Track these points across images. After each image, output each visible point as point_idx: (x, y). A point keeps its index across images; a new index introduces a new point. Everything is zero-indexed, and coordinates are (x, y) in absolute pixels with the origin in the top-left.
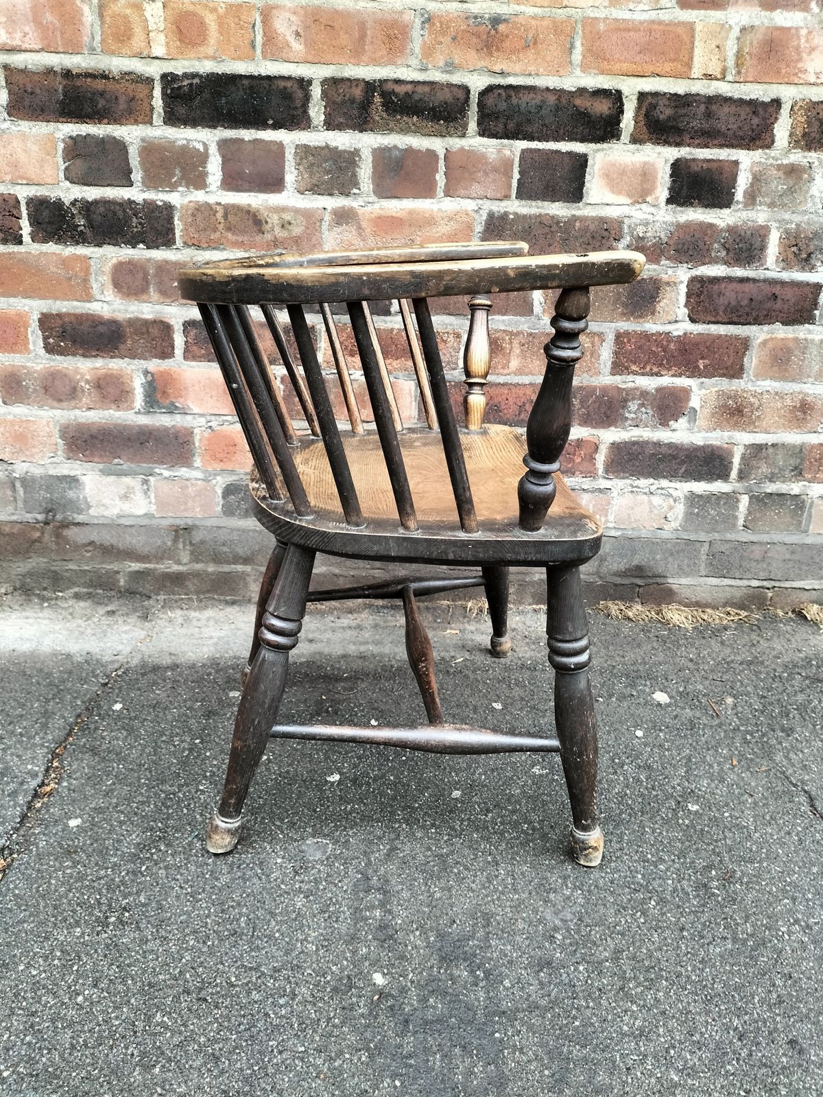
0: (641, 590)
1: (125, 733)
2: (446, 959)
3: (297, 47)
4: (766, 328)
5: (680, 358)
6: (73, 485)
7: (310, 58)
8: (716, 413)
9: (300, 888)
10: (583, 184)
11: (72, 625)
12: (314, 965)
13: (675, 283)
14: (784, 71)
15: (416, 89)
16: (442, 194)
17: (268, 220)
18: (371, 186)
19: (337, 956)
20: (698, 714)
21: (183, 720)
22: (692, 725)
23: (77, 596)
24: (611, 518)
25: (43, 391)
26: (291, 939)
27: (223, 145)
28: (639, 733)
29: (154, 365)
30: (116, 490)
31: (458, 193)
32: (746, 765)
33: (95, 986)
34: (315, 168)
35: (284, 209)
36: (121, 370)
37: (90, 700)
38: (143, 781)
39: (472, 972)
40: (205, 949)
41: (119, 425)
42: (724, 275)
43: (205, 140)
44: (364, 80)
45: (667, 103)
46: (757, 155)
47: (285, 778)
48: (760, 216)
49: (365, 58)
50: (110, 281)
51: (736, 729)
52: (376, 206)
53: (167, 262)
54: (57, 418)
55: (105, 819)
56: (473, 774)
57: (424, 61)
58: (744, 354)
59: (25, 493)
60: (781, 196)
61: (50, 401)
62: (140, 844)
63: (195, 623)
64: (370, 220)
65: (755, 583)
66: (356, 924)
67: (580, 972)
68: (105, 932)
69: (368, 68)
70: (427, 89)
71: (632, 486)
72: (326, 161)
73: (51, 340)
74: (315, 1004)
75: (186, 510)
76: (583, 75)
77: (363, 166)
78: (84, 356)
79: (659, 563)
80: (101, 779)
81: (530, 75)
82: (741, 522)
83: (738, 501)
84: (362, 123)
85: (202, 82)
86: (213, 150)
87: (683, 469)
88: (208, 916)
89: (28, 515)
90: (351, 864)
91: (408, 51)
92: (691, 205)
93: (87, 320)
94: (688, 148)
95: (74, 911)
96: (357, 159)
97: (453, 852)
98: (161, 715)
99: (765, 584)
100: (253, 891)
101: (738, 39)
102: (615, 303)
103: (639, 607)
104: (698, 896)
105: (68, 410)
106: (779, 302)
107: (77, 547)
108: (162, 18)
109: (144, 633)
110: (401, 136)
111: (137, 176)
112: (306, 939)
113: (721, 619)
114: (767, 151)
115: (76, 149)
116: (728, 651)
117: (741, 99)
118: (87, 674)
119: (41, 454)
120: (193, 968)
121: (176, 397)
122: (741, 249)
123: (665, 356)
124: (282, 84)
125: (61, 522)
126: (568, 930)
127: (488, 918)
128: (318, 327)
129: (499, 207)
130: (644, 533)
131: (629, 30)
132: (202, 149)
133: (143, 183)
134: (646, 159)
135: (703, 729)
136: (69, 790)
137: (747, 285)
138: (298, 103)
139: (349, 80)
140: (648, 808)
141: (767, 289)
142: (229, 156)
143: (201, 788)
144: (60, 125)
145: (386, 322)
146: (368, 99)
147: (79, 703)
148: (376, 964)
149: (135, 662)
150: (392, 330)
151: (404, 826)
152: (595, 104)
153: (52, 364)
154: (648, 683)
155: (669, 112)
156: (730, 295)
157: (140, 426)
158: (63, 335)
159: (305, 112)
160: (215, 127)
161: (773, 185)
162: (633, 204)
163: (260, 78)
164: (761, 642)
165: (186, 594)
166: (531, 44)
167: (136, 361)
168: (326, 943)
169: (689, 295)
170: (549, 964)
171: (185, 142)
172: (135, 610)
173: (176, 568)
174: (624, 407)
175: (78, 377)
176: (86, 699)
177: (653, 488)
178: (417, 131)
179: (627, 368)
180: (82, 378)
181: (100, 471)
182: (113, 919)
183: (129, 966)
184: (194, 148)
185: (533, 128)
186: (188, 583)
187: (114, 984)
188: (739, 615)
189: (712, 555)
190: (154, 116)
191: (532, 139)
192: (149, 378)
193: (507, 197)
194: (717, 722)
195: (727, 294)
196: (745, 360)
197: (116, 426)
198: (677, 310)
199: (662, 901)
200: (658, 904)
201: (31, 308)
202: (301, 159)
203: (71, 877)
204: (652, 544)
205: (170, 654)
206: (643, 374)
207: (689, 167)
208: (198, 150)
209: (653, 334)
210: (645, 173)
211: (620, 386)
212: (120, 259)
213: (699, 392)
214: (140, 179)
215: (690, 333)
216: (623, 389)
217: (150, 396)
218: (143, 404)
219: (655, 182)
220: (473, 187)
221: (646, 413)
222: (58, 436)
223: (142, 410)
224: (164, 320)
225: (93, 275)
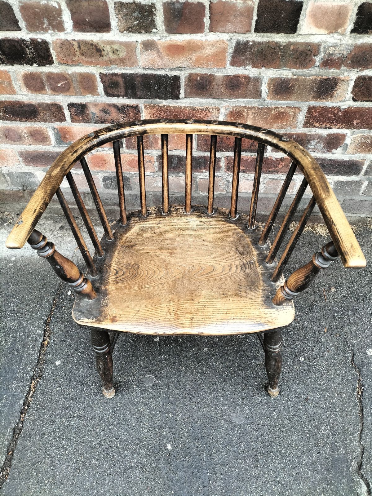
2: (194, 438)
5: (344, 119)
6: (32, 176)
8: (359, 146)
9: (142, 401)
10: (297, 22)
12: (147, 440)
13: (347, 81)
16: (208, 31)
17: (104, 49)
18: (164, 27)
19: (155, 436)
20: (316, 299)
22: (313, 306)
25: (5, 137)
26: (139, 426)
27: (70, 3)
29: (57, 125)
31: (218, 30)
32: (330, 333)
34: (128, 17)
35: (113, 43)
36: (41, 128)
37: (58, 289)
38: (82, 340)
39: (203, 445)
40: (108, 430)
43: (58, 1)
47: (138, 339)
50: (23, 84)
51: (332, 309)
52: (168, 39)
53: (51, 73)
54: (15, 149)
55: (69, 361)
59: (10, 179)
61: (10, 141)
62: (83, 375)
64: (164, 47)
65: (363, 215)
66: (162, 420)
67: (241, 447)
68: (73, 421)
72: (135, 12)
73: (1, 114)
74: (146, 458)
77: (158, 14)
80: (66, 338)
82: (362, 192)
83: (362, 184)
86: (64, 7)
88: (109, 414)
89: (15, 187)
90: (162, 389)
92: (367, 33)
93: (17, 104)
96: (154, 10)
99: (368, 216)
102: (309, 92)
104: (293, 409)
105: (20, 145)
111: (22, 24)
112: (144, 427)
119: (13, 163)
120: (104, 439)
121: (72, 140)
123: (335, 119)
125: (30, 190)
126: (240, 426)
128: (140, 106)
129: (243, 38)
132: (57, 6)
133: (27, 28)
134: (342, 3)
135: (317, 309)
142: (74, 10)
145: (177, 103)
147: (53, 291)
148: (168, 440)
150: (181, 107)
151: (183, 368)
157: (57, 152)
158: (6, 111)
162: (329, 34)
167: (47, 123)
168: (151, 429)
169: (355, 87)
170: (231, 442)
171: (45, 2)
174: (308, 143)
175: (20, 131)
176: (56, 288)
179: (312, 125)
180: (22, 131)
181: (42, 170)
182: (75, 415)
183: (82, 437)
184: (52, 5)
189: (344, 205)
192: (56, 131)
193: (249, 31)
194: (324, 304)
197: (45, 152)
198: (346, 95)
200: (277, 413)
202: (119, 11)
203: (59, 392)
206: (321, 128)
207: (370, 9)
208: (55, 7)
209: (329, 108)
210: (340, 14)
211: (307, 133)
212: (25, 72)
213: (351, 137)
214: (24, 26)
215: (352, 107)
216: (309, 135)
217: (58, 139)
218: (56, 142)
219: (345, 19)
220: (227, 26)
221: (320, 146)
222: (18, 156)
223: (56, 145)
224: (57, 103)
225: (13, 81)
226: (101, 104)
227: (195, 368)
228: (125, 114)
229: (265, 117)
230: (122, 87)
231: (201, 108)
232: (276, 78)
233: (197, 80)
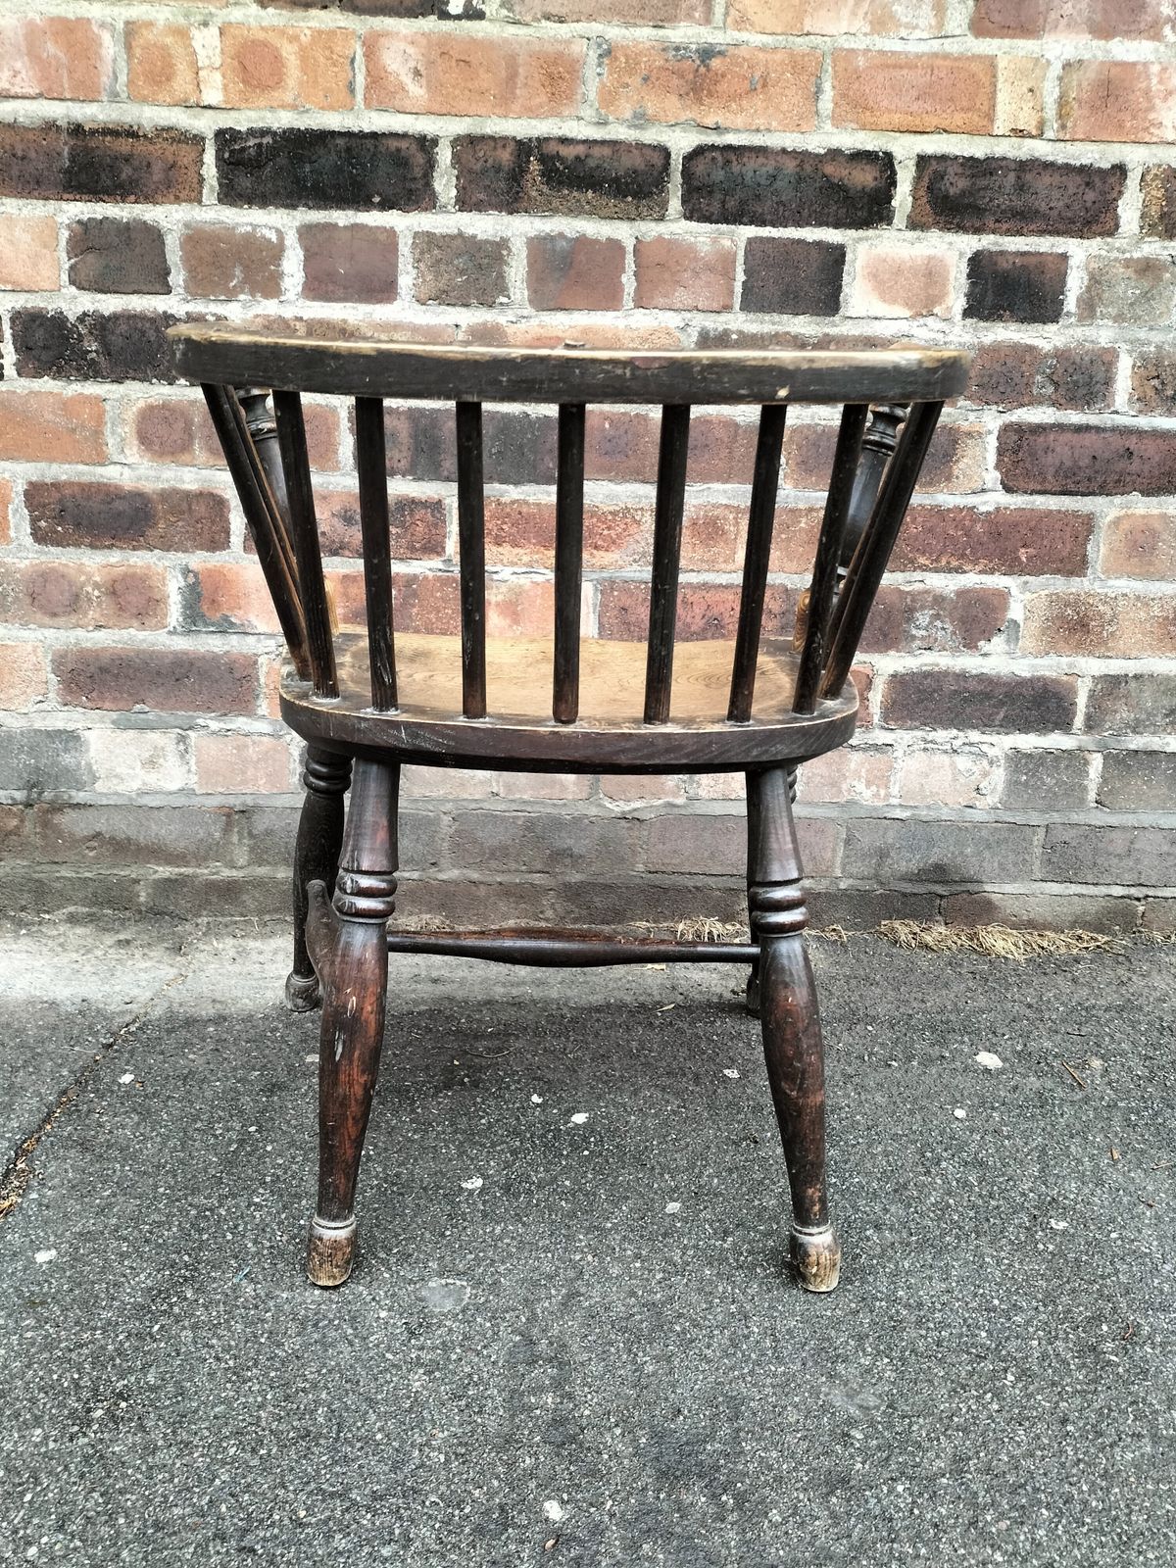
0: (944, 903)
1: (136, 1118)
2: (668, 1476)
3: (416, 91)
4: (1118, 499)
5: (992, 546)
6: (71, 744)
7: (436, 107)
8: (1049, 627)
9: (418, 1358)
10: (837, 289)
11: (64, 959)
12: (443, 1488)
13: (980, 434)
14: (1129, 125)
15: (591, 151)
16: (632, 305)
18: (526, 293)
19: (482, 1473)
20: (1049, 1084)
21: (231, 1098)
22: (1042, 1099)
23: (73, 920)
24: (895, 790)
25: (28, 600)
26: (403, 1442)
27: (306, 232)
28: (960, 1113)
29: (199, 560)
30: (136, 753)
31: (654, 302)
32: (1134, 1160)
33: (61, 1528)
34: (443, 267)
35: (396, 326)
36: (149, 567)
37: (84, 1069)
38: (161, 1190)
39: (715, 1497)
40: (255, 1462)
41: (144, 651)
42: (1051, 421)
43: (279, 226)
44: (514, 138)
45: (960, 171)
46: (1095, 245)
47: (394, 1184)
48: (1103, 334)
49: (516, 107)
50: (135, 436)
51: (1112, 1106)
52: (534, 322)
54: (48, 642)
55: (95, 1251)
56: (699, 1176)
57: (603, 112)
58: (1087, 539)
60: (1132, 304)
61: (39, 615)
62: (152, 1289)
63: (254, 956)
65: (1118, 891)
66: (513, 1417)
67: (898, 1496)
68: (85, 1435)
69: (520, 121)
70: (607, 151)
71: (925, 741)
72: (460, 255)
73: (43, 524)
74: (443, 1557)
75: (244, 782)
76: (835, 130)
77: (513, 263)
78: (92, 546)
79: (970, 859)
80: (94, 1187)
81: (758, 130)
82: (1092, 796)
83: (1086, 763)
84: (512, 201)
85: (275, 141)
86: (291, 240)
87: (1002, 715)
88: (261, 1407)
90: (503, 1319)
91: (579, 97)
92: (1000, 318)
93: (99, 491)
94: (992, 236)
95: (33, 1401)
96: (505, 253)
97: (672, 1298)
98: (195, 1090)
99: (1133, 891)
100: (338, 1364)
101: (1060, 79)
103: (942, 929)
104: (1084, 1365)
105: (66, 629)
106: (1136, 461)
107: (75, 842)
108: (218, 50)
109: (175, 971)
110: (570, 220)
111: (177, 278)
112: (427, 1444)
113: (1068, 946)
114: (1109, 240)
115: (87, 240)
116: (1085, 992)
117: (1067, 164)
118: (82, 1031)
119: (23, 697)
120: (232, 1495)
121: (231, 609)
122: (1075, 383)
123: (968, 542)
124: (394, 144)
125: (51, 803)
126: (872, 1424)
127: (736, 1404)
128: (447, 501)
129: (716, 323)
130: (945, 814)
131: (901, 68)
132: (274, 238)
133: (186, 288)
134: (932, 252)
135: (1060, 1107)
136: (40, 1205)
137: (1087, 435)
138: (418, 172)
139: (492, 138)
140: (986, 1226)
141: (1118, 442)
142: (315, 249)
143: (257, 1200)
144: (64, 205)
145: (549, 493)
146: (520, 166)
147: (65, 1073)
148: (549, 1485)
149: (158, 1012)
151: (590, 1258)
152: (854, 172)
153: (43, 558)
154: (966, 1039)
155: (962, 184)
156: (1062, 450)
157: (175, 653)
158: (61, 515)
159: (428, 184)
160: (294, 207)
161: (1120, 289)
162: (913, 317)
163: (362, 136)
164: (1134, 978)
165: (242, 915)
166: (759, 86)
167: (171, 555)
168: (462, 1450)
169: (1000, 452)
170: (844, 1481)
171: (249, 229)
172: (161, 939)
173: (227, 873)
174: (909, 620)
175: (83, 578)
176: (76, 1067)
177: (957, 743)
178: (594, 212)
179: (912, 562)
180: (88, 580)
181: (113, 722)
182: (99, 1413)
183: (121, 1492)
184: (263, 237)
185: (764, 208)
186: (245, 897)
187: (94, 1524)
188: (1096, 940)
189: (1050, 847)
190: (205, 191)
191: (763, 223)
192: (191, 579)
193: (727, 308)
194: (1080, 1095)
195: (1058, 449)
196: (1089, 547)
197: (138, 653)
198: (984, 473)
199: (1024, 1374)
200: (1018, 1379)
201: (14, 474)
202: (422, 253)
203: (33, 1344)
204: (959, 830)
205: (214, 1001)
206: (936, 570)
207: (996, 264)
208: (269, 241)
209: (949, 510)
210: (930, 274)
211: (902, 588)
212: (149, 400)
213: (1022, 597)
214: (181, 283)
215: (1005, 508)
216: (908, 593)
217: (191, 607)
218: (181, 619)
219: (944, 285)
220: (677, 294)
221: (943, 629)
222: (49, 669)
223: (179, 629)
224: (215, 492)
225: (109, 425)
226: (340, 494)
227: (637, 1256)
228: (403, 527)
229: (783, 536)
230: (404, 448)
231: (611, 509)
232: (803, 426)
233: (604, 429)
